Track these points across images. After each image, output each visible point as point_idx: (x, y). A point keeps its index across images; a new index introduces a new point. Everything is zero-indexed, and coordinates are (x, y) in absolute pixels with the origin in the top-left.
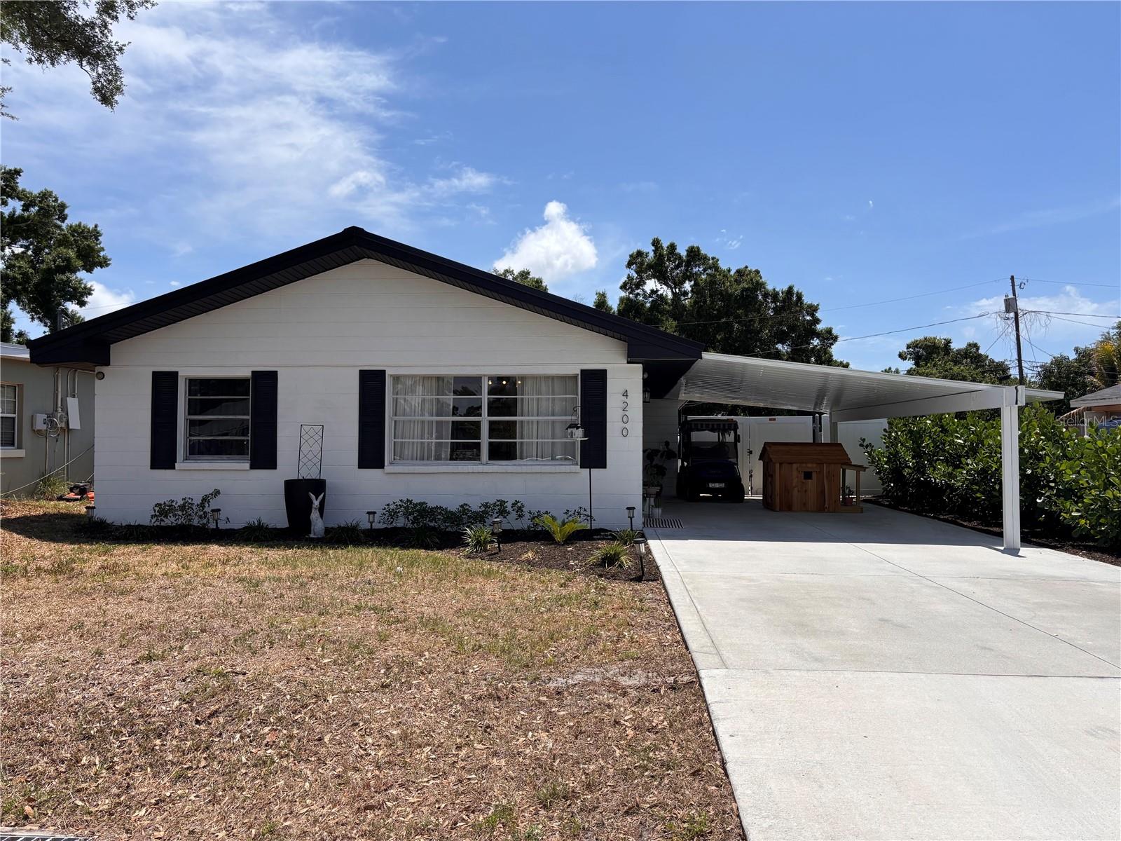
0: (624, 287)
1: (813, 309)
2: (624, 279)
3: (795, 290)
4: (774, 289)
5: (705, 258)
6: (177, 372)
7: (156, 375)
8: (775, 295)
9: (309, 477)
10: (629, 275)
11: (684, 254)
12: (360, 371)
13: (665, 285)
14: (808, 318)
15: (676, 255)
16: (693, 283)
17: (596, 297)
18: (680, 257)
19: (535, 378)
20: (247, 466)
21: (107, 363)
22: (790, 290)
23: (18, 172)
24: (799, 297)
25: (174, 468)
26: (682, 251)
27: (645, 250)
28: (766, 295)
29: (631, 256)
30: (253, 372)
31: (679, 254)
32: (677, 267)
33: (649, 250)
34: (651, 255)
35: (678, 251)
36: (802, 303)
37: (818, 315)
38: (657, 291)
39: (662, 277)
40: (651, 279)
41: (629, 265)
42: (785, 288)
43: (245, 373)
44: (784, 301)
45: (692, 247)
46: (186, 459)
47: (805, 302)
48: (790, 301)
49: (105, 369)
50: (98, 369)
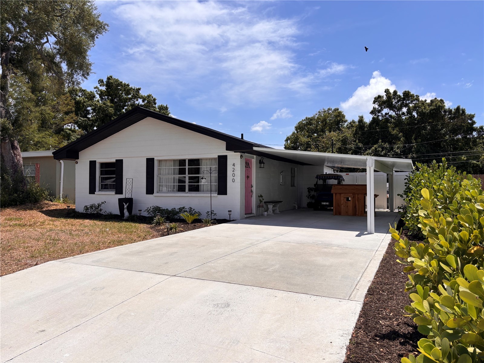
0: (372, 113)
1: (471, 117)
2: (372, 109)
3: (461, 108)
4: (449, 109)
5: (412, 96)
6: (96, 161)
7: (91, 162)
8: (450, 111)
9: (128, 197)
10: (374, 107)
11: (402, 95)
12: (147, 158)
13: (392, 110)
14: (469, 121)
15: (397, 96)
16: (407, 108)
17: (359, 118)
18: (400, 96)
19: (206, 159)
20: (114, 193)
21: (78, 159)
22: (458, 108)
23: (139, 89)
24: (463, 111)
25: (95, 194)
26: (400, 93)
27: (381, 95)
28: (445, 111)
29: (375, 98)
30: (116, 160)
31: (399, 95)
32: (398, 101)
33: (384, 94)
34: (385, 97)
35: (398, 94)
36: (465, 114)
37: (474, 119)
38: (388, 113)
39: (391, 107)
40: (386, 108)
41: (374, 102)
42: (456, 107)
43: (114, 160)
44: (455, 113)
45: (406, 91)
46: (99, 190)
47: (467, 114)
48: (459, 113)
49: (78, 160)
50: (76, 160)
